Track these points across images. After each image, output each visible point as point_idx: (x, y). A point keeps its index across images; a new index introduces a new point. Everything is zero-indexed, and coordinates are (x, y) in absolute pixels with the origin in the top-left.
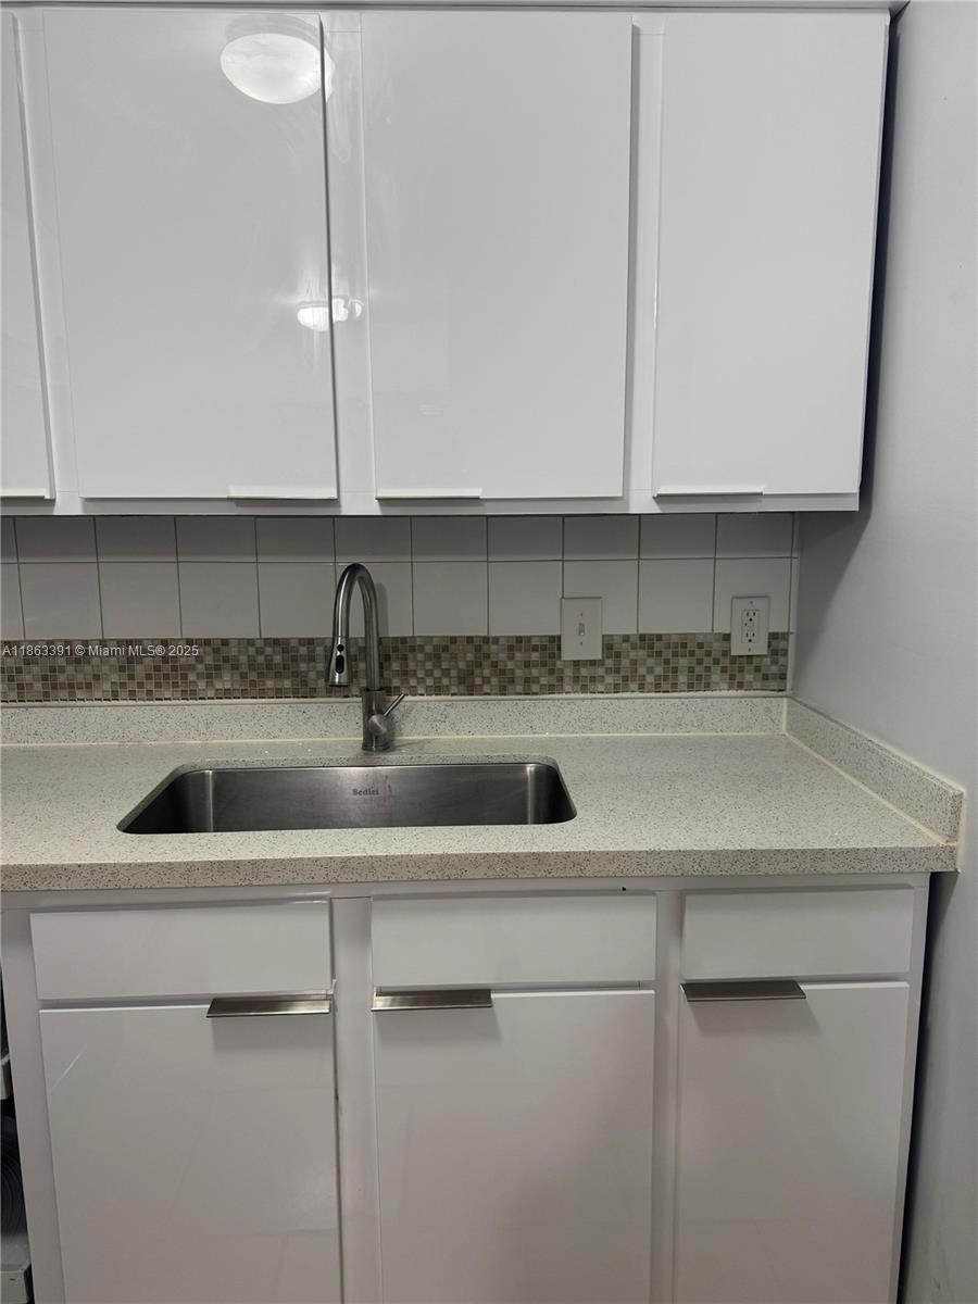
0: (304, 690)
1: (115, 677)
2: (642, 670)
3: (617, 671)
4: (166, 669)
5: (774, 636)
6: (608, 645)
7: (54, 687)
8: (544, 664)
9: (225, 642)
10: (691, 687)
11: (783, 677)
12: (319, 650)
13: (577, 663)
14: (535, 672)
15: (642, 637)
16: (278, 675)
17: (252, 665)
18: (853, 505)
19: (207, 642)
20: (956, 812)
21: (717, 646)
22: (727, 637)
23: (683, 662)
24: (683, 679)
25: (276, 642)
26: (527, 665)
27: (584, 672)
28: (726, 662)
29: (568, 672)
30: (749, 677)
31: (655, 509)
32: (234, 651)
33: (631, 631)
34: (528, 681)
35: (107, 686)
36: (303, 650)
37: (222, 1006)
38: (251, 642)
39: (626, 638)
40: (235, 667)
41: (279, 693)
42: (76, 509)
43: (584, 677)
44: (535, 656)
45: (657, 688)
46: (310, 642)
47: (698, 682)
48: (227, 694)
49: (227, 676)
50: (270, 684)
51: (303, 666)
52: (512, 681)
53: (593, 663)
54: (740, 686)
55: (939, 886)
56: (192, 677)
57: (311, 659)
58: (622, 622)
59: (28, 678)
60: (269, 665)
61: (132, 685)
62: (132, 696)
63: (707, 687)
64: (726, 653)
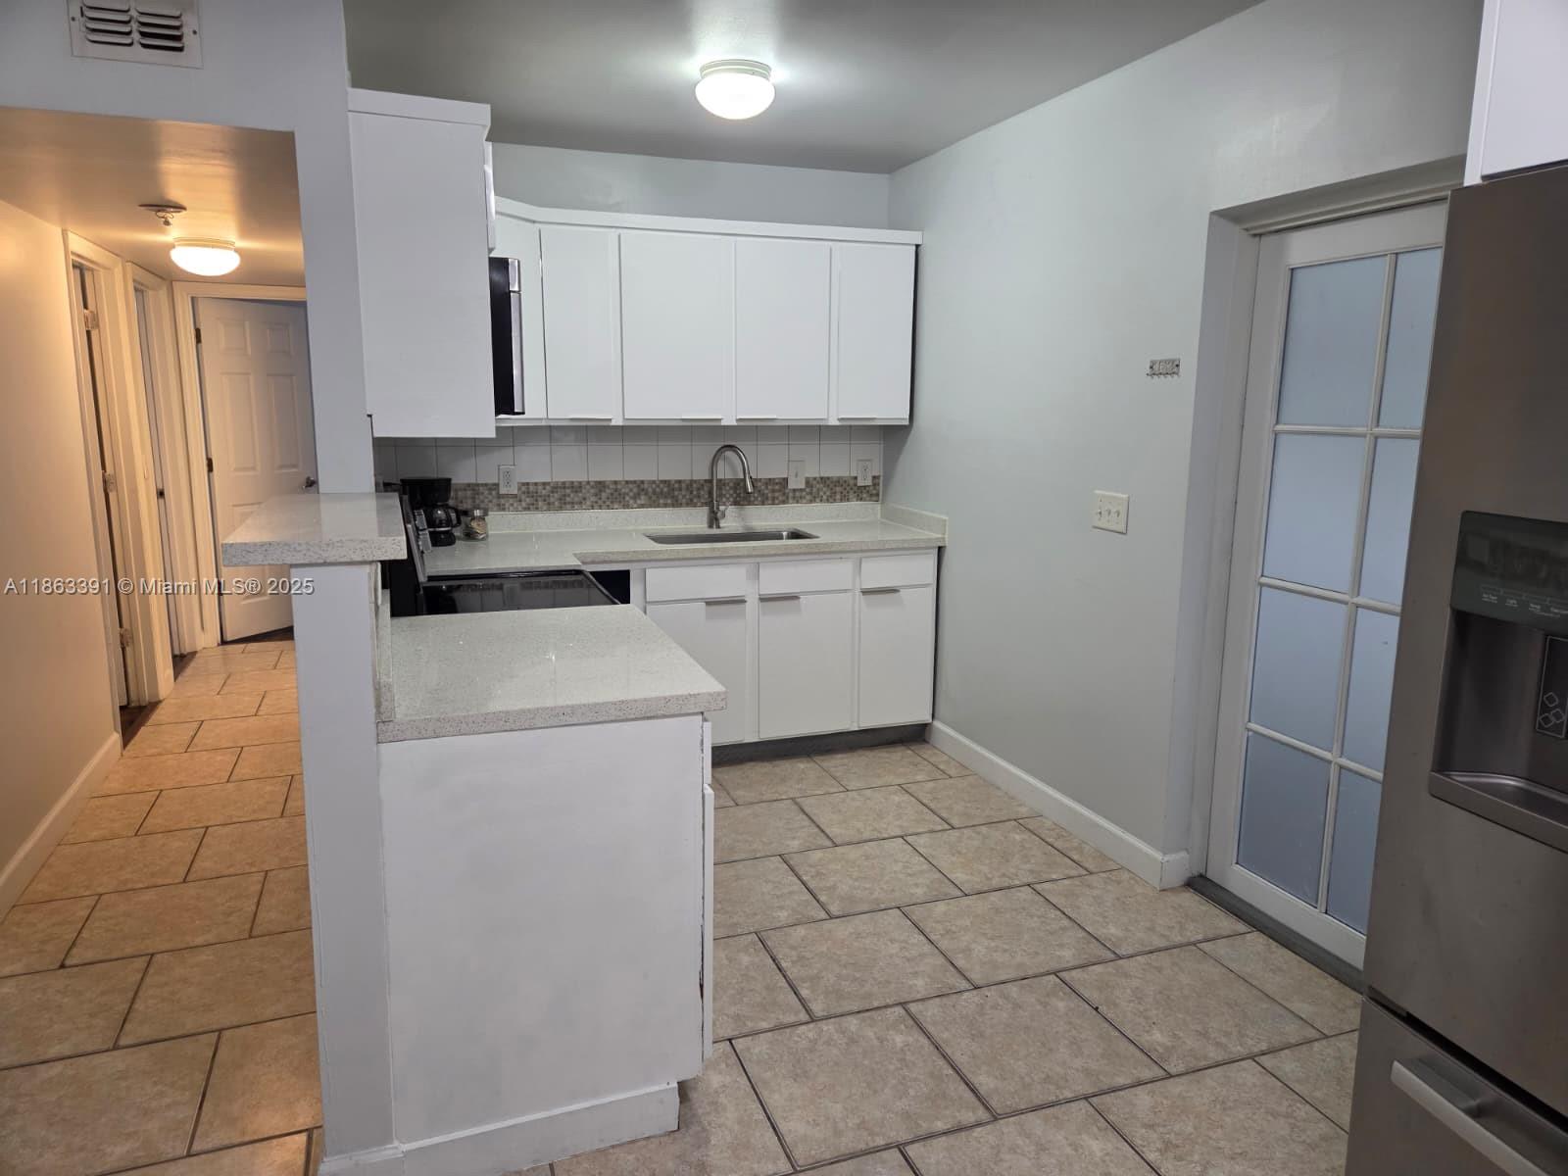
0: (676, 504)
1: (593, 499)
2: (821, 493)
3: (811, 493)
4: (616, 494)
5: (874, 477)
6: (808, 482)
7: (565, 503)
8: (780, 491)
9: (642, 482)
10: (841, 500)
11: (878, 495)
12: (683, 485)
13: (794, 490)
14: (777, 494)
15: (822, 478)
16: (666, 497)
17: (654, 492)
18: (907, 423)
19: (635, 482)
20: (945, 526)
21: (852, 482)
22: (856, 478)
23: (838, 489)
24: (838, 497)
25: (665, 482)
26: (773, 491)
27: (797, 494)
28: (855, 488)
29: (791, 495)
30: (865, 495)
31: (837, 423)
32: (646, 486)
33: (817, 475)
34: (774, 499)
35: (588, 503)
36: (677, 486)
37: (709, 603)
38: (654, 482)
39: (815, 479)
40: (646, 494)
41: (666, 505)
42: (620, 423)
43: (797, 496)
44: (777, 487)
45: (828, 501)
46: (680, 482)
47: (845, 498)
48: (642, 506)
49: (643, 497)
50: (661, 501)
51: (676, 493)
52: (767, 498)
53: (801, 490)
54: (861, 500)
55: (940, 549)
56: (627, 498)
57: (680, 489)
58: (813, 472)
59: (552, 500)
60: (662, 492)
61: (600, 502)
62: (600, 508)
63: (848, 500)
64: (855, 485)
